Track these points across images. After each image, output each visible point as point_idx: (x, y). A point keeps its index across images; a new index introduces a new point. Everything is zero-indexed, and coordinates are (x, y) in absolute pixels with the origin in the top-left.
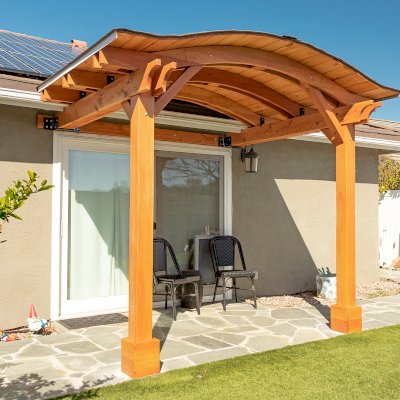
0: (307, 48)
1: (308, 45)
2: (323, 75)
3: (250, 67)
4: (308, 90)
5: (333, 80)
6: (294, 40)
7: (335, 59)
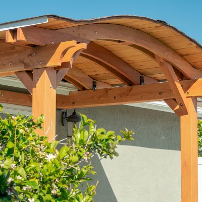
0: (172, 30)
1: (173, 28)
2: (175, 52)
3: (120, 42)
4: (161, 64)
5: (182, 56)
6: (164, 23)
7: (191, 40)
